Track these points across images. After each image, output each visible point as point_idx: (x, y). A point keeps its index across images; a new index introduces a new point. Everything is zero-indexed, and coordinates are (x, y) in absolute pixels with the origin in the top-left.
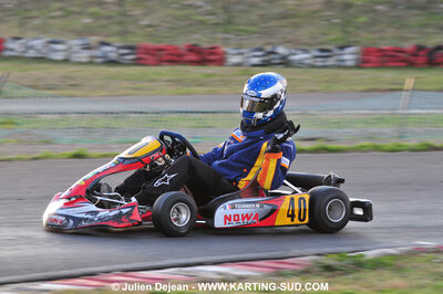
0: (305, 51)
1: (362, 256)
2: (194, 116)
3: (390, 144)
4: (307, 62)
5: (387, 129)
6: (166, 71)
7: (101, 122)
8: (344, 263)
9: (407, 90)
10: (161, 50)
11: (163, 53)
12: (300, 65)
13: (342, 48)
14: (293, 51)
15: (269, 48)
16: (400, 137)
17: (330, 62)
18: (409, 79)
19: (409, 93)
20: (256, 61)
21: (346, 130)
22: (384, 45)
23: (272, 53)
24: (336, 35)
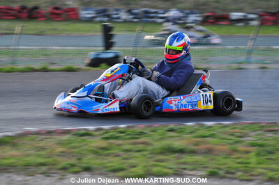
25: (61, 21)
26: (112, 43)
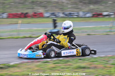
5: (15, 33)
9: (19, 24)
17: (0, 17)
18: (20, 21)
24: (1, 10)
25: (37, 18)
26: (56, 26)
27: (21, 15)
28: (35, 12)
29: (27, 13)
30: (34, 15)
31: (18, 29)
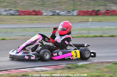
0: (63, 12)
1: (78, 64)
2: (34, 29)
3: (85, 36)
4: (64, 14)
5: (85, 32)
6: (27, 17)
7: (9, 30)
8: (73, 66)
9: (90, 22)
10: (25, 11)
11: (26, 12)
12: (62, 15)
13: (73, 11)
14: (61, 12)
15: (54, 11)
16: (88, 34)
17: (70, 14)
18: (91, 18)
19: (91, 22)
20: (50, 14)
21: (74, 32)
22: (84, 10)
23: (55, 12)
24: (71, 7)
27: (92, 12)
28: (107, 9)
29: (99, 11)
30: (106, 13)
31: (88, 27)
